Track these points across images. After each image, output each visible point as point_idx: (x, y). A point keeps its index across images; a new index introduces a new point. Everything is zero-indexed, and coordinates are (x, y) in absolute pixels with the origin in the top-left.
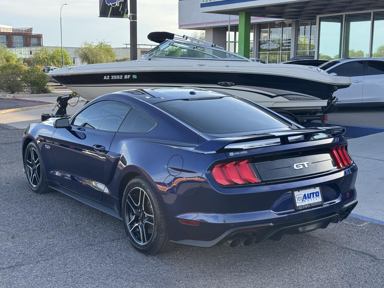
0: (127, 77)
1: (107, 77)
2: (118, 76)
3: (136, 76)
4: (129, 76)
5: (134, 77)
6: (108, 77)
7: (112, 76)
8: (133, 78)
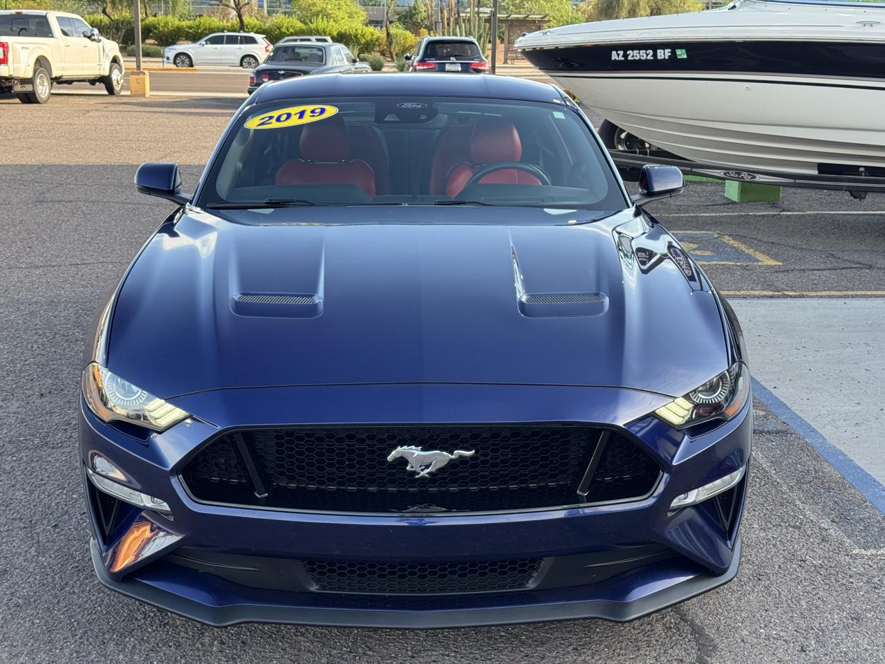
0: (664, 54)
1: (618, 55)
2: (641, 51)
3: (684, 51)
4: (668, 52)
5: (680, 55)
6: (621, 53)
7: (628, 53)
8: (679, 57)
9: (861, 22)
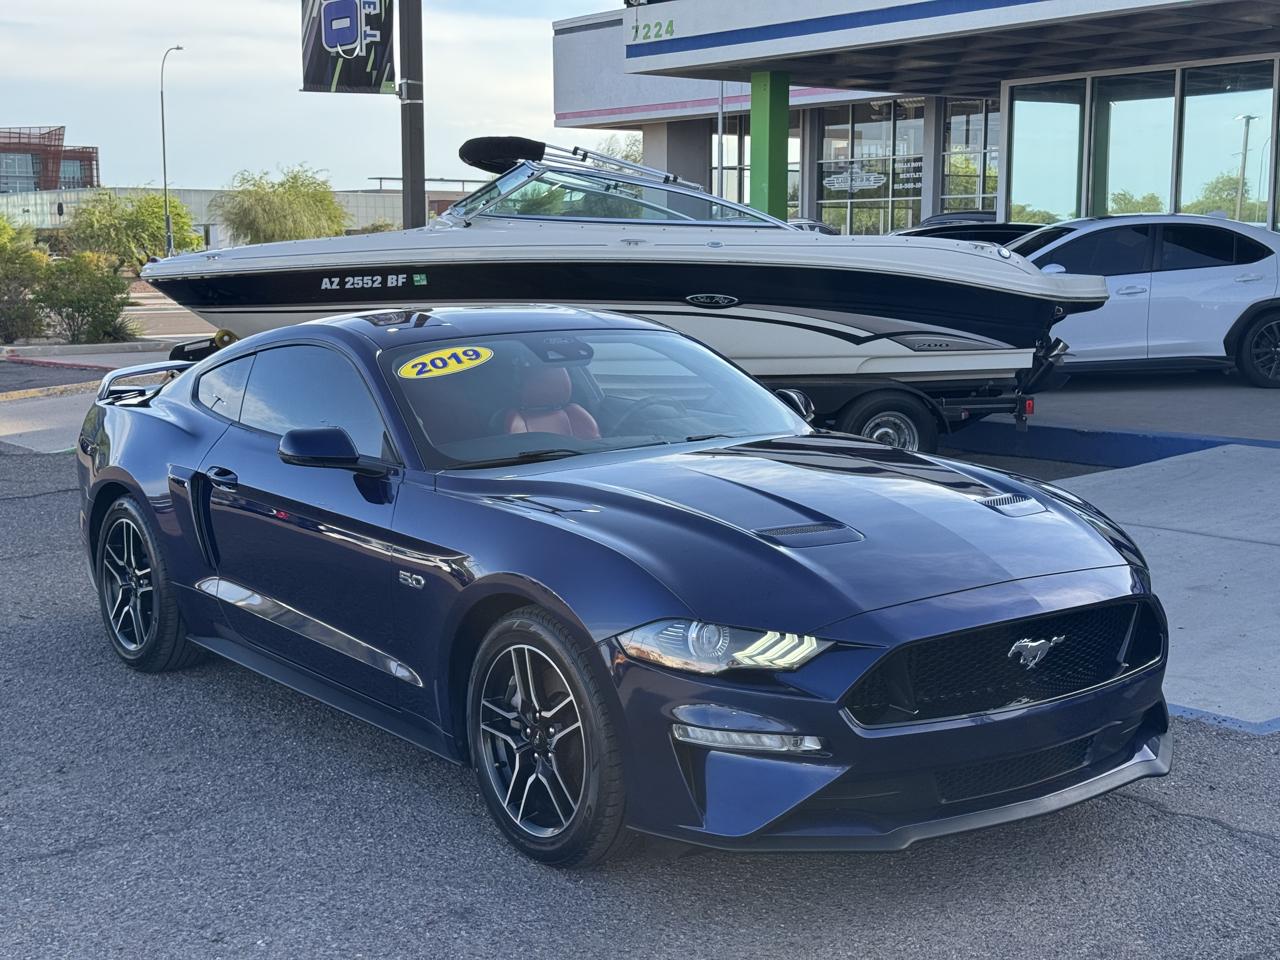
0: (397, 280)
1: (332, 283)
2: (365, 278)
3: (424, 276)
4: (402, 278)
5: (419, 281)
6: (336, 280)
7: (347, 280)
8: (416, 284)
9: (625, 241)
